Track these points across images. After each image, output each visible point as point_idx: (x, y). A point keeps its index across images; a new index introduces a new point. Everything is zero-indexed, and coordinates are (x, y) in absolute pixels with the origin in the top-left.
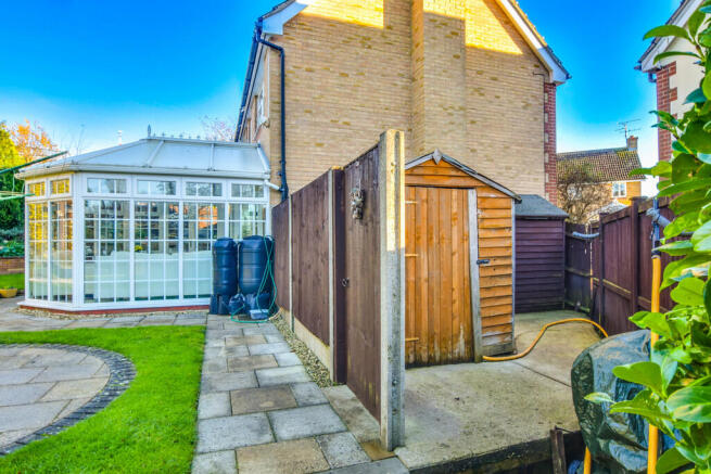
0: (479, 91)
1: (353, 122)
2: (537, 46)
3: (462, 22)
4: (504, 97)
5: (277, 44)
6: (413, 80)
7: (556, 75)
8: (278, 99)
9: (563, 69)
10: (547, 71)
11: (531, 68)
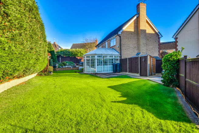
0: (148, 40)
1: (130, 46)
2: (157, 32)
3: (146, 30)
4: (152, 40)
5: (120, 35)
6: (138, 39)
7: (160, 36)
8: (120, 43)
9: (161, 35)
10: (159, 35)
11: (156, 35)
